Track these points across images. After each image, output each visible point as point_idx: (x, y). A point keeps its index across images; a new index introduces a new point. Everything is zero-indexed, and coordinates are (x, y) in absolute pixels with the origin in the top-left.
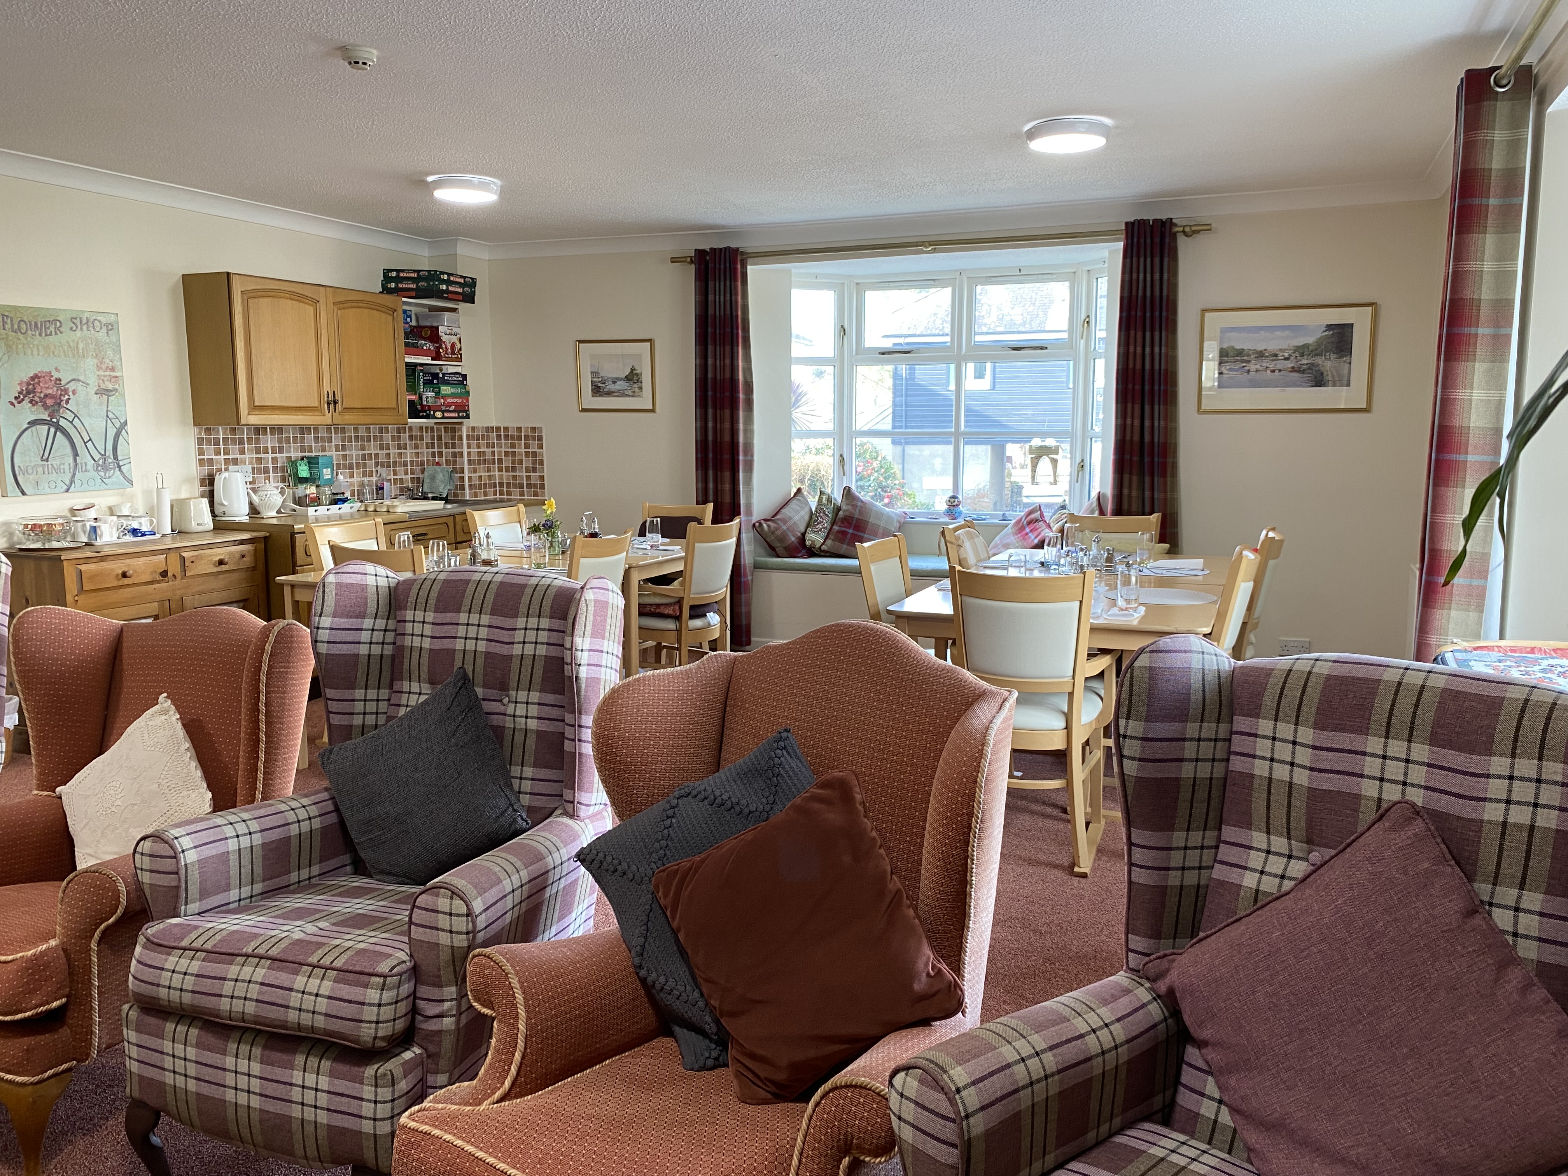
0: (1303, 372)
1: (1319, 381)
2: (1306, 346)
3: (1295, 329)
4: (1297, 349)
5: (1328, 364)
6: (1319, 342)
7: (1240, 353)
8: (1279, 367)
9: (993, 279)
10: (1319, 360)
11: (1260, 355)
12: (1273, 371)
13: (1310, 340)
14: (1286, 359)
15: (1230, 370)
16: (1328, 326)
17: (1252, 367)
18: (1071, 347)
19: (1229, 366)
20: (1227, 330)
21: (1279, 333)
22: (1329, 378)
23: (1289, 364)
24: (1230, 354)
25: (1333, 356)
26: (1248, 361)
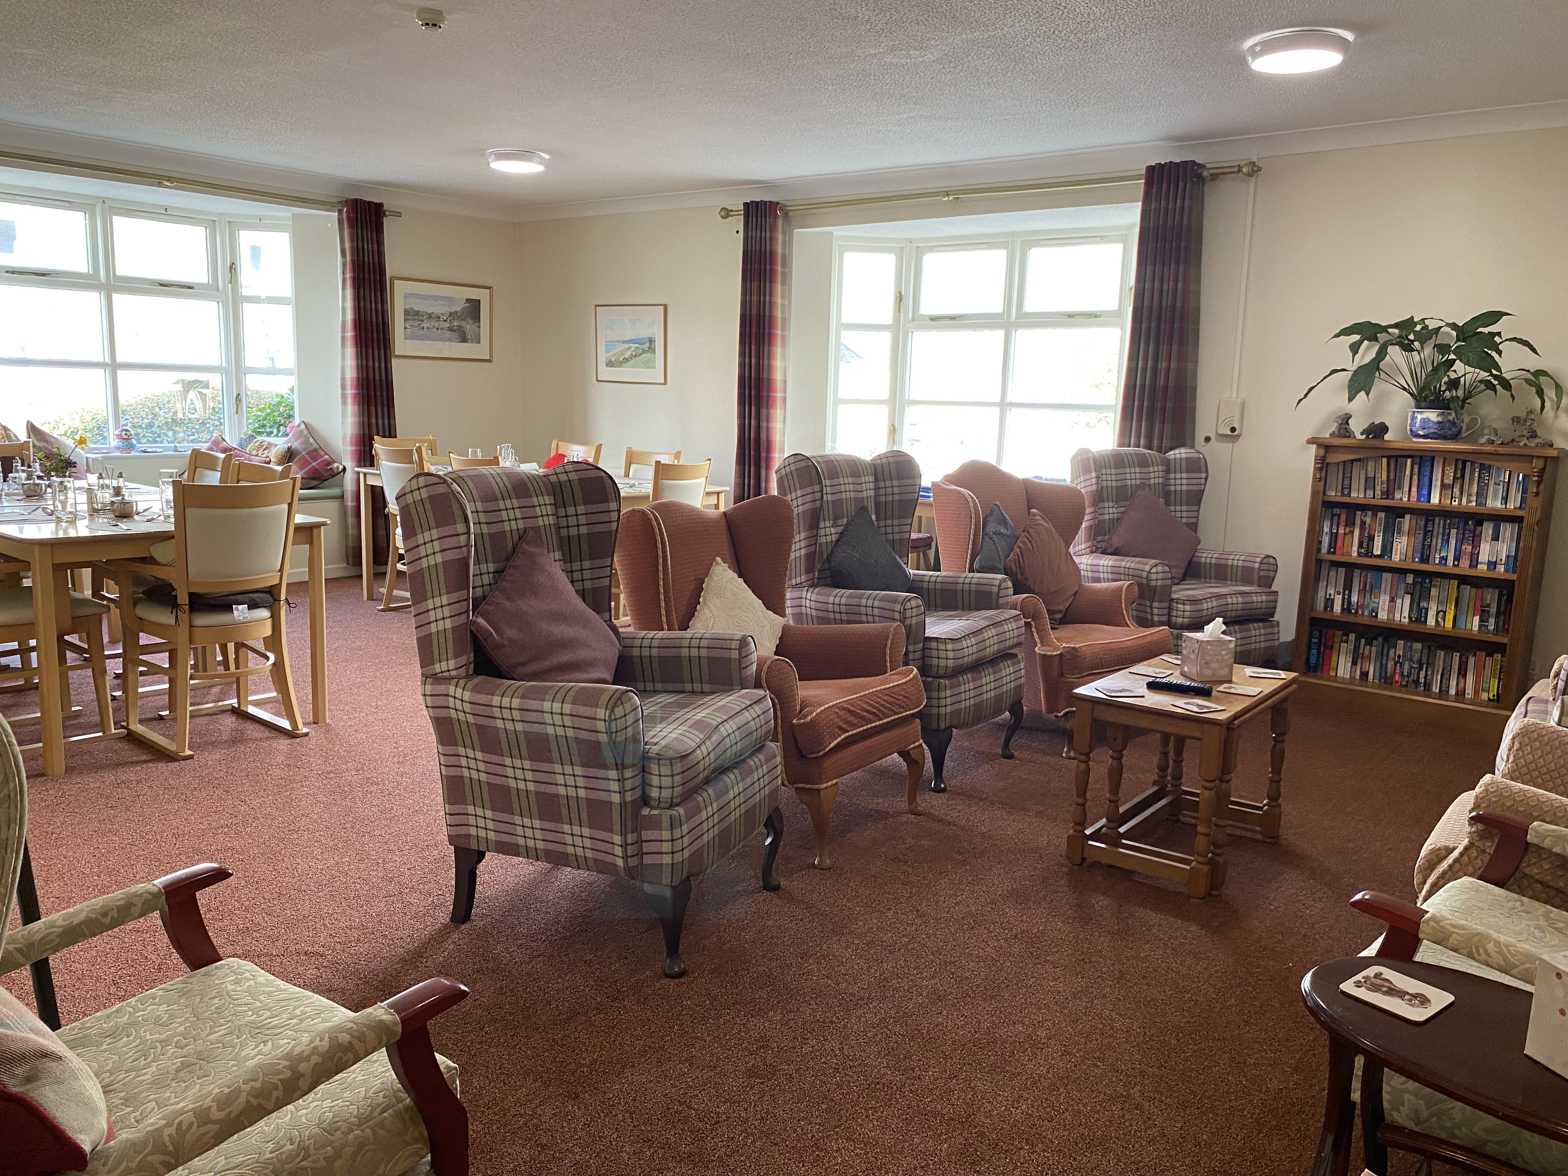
0: (454, 331)
1: (464, 340)
2: (456, 312)
3: (450, 300)
4: (451, 314)
5: (468, 326)
6: (463, 310)
7: (417, 313)
8: (441, 326)
9: (135, 213)
10: (463, 324)
11: (430, 316)
12: (437, 329)
13: (458, 309)
14: (445, 321)
15: (412, 326)
16: (467, 300)
17: (425, 325)
18: (218, 290)
19: (410, 323)
20: (407, 296)
21: (440, 302)
22: (469, 337)
23: (447, 325)
24: (410, 314)
25: (471, 321)
26: (423, 321)
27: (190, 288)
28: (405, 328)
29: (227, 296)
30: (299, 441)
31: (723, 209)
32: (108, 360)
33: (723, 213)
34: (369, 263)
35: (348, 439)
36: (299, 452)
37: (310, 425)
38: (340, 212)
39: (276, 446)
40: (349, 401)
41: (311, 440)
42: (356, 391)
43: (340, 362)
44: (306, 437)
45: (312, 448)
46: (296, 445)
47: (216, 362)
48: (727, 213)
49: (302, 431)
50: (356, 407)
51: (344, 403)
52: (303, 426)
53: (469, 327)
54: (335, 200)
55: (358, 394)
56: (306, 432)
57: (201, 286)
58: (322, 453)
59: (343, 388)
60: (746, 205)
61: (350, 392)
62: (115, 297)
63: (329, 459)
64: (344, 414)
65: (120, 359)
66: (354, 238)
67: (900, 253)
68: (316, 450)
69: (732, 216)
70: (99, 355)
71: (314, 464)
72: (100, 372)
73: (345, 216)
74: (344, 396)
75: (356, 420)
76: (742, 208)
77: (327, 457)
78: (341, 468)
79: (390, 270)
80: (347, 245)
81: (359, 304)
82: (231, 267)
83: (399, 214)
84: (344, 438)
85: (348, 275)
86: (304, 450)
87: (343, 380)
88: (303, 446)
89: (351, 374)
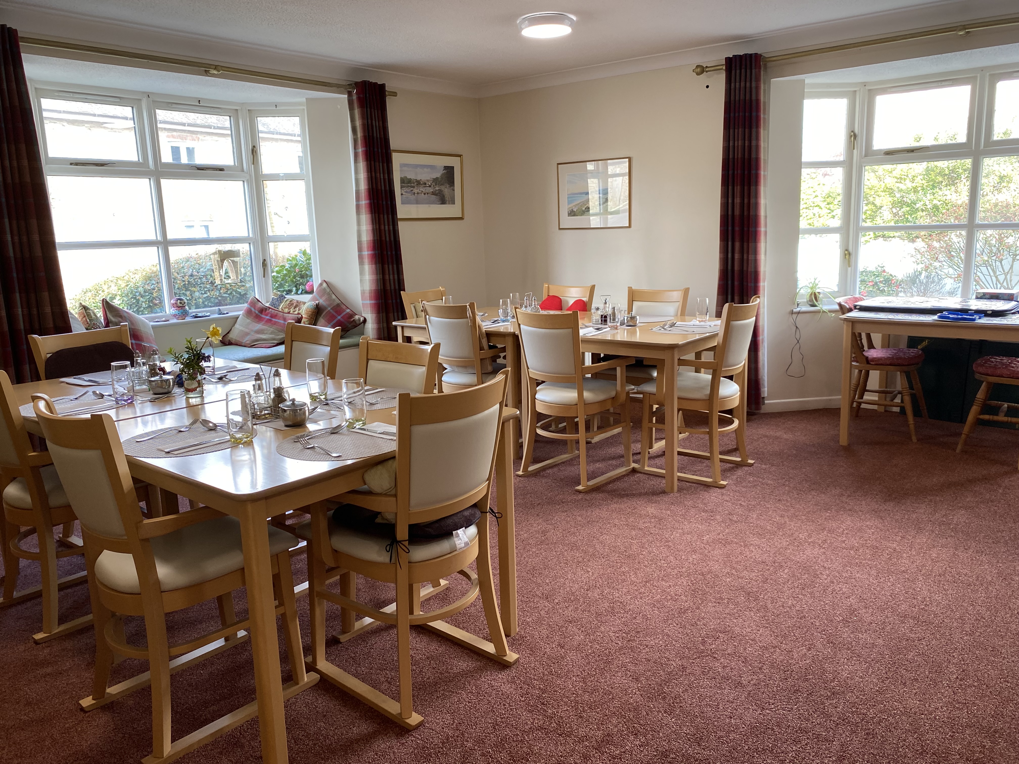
1: (443, 201)
2: (437, 179)
4: (434, 180)
6: (442, 176)
7: (410, 181)
8: (427, 191)
10: (443, 188)
11: (419, 183)
13: (438, 175)
14: (430, 186)
15: (406, 192)
16: (445, 167)
17: (416, 190)
18: (243, 171)
19: (405, 189)
20: (402, 165)
21: (425, 169)
22: (447, 199)
23: (431, 190)
24: (405, 182)
25: (448, 186)
26: (414, 187)
27: (221, 170)
28: (402, 194)
29: (250, 176)
30: (324, 298)
31: (698, 66)
32: (159, 238)
33: (699, 70)
34: (377, 138)
35: (367, 295)
36: (326, 308)
37: (330, 283)
38: (350, 94)
39: (304, 303)
40: (366, 260)
41: (334, 297)
42: (372, 252)
43: (355, 228)
44: (329, 294)
45: (335, 304)
46: (322, 301)
47: (243, 233)
48: (701, 70)
49: (325, 289)
50: (374, 266)
51: (361, 262)
52: (325, 285)
53: (446, 190)
54: (344, 83)
55: (375, 254)
56: (328, 290)
57: (229, 167)
58: (344, 307)
59: (360, 249)
60: (728, 60)
61: (366, 253)
62: (164, 182)
63: (351, 312)
64: (362, 273)
65: (170, 236)
66: (364, 116)
67: (852, 96)
68: (338, 305)
69: (707, 72)
70: (151, 234)
71: (339, 317)
72: (153, 250)
73: (355, 97)
74: (361, 257)
75: (374, 277)
76: (724, 63)
77: (348, 310)
78: (362, 319)
79: (394, 143)
80: (358, 123)
81: (371, 174)
82: (253, 150)
83: (394, 94)
84: (363, 293)
85: (360, 150)
86: (329, 306)
87: (360, 243)
88: (328, 303)
89: (367, 237)
